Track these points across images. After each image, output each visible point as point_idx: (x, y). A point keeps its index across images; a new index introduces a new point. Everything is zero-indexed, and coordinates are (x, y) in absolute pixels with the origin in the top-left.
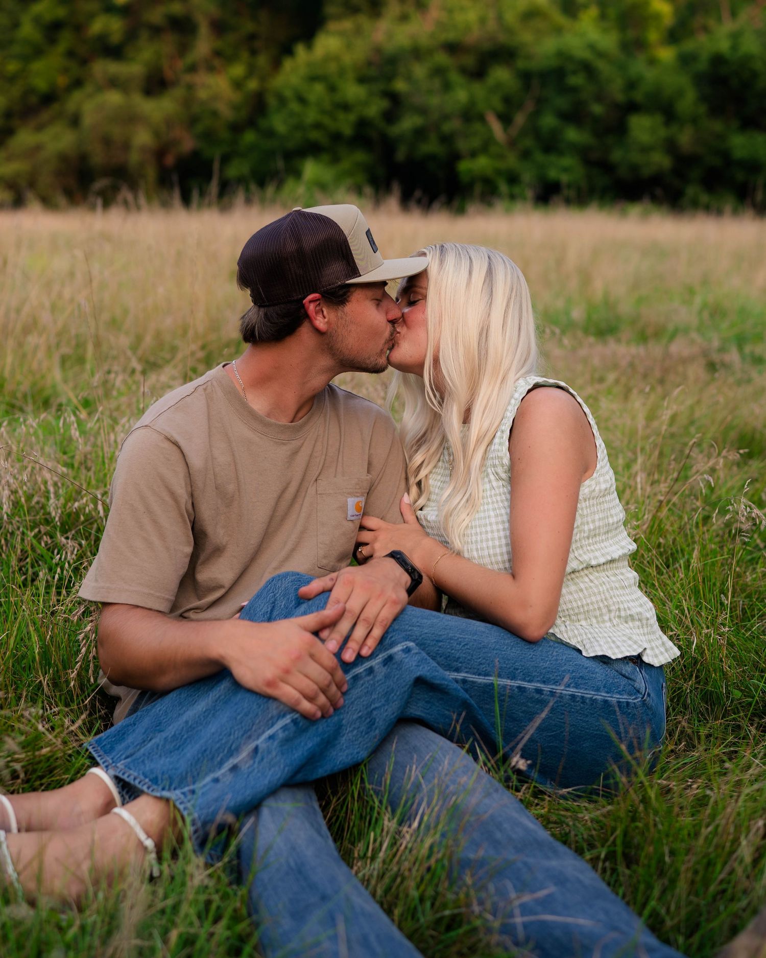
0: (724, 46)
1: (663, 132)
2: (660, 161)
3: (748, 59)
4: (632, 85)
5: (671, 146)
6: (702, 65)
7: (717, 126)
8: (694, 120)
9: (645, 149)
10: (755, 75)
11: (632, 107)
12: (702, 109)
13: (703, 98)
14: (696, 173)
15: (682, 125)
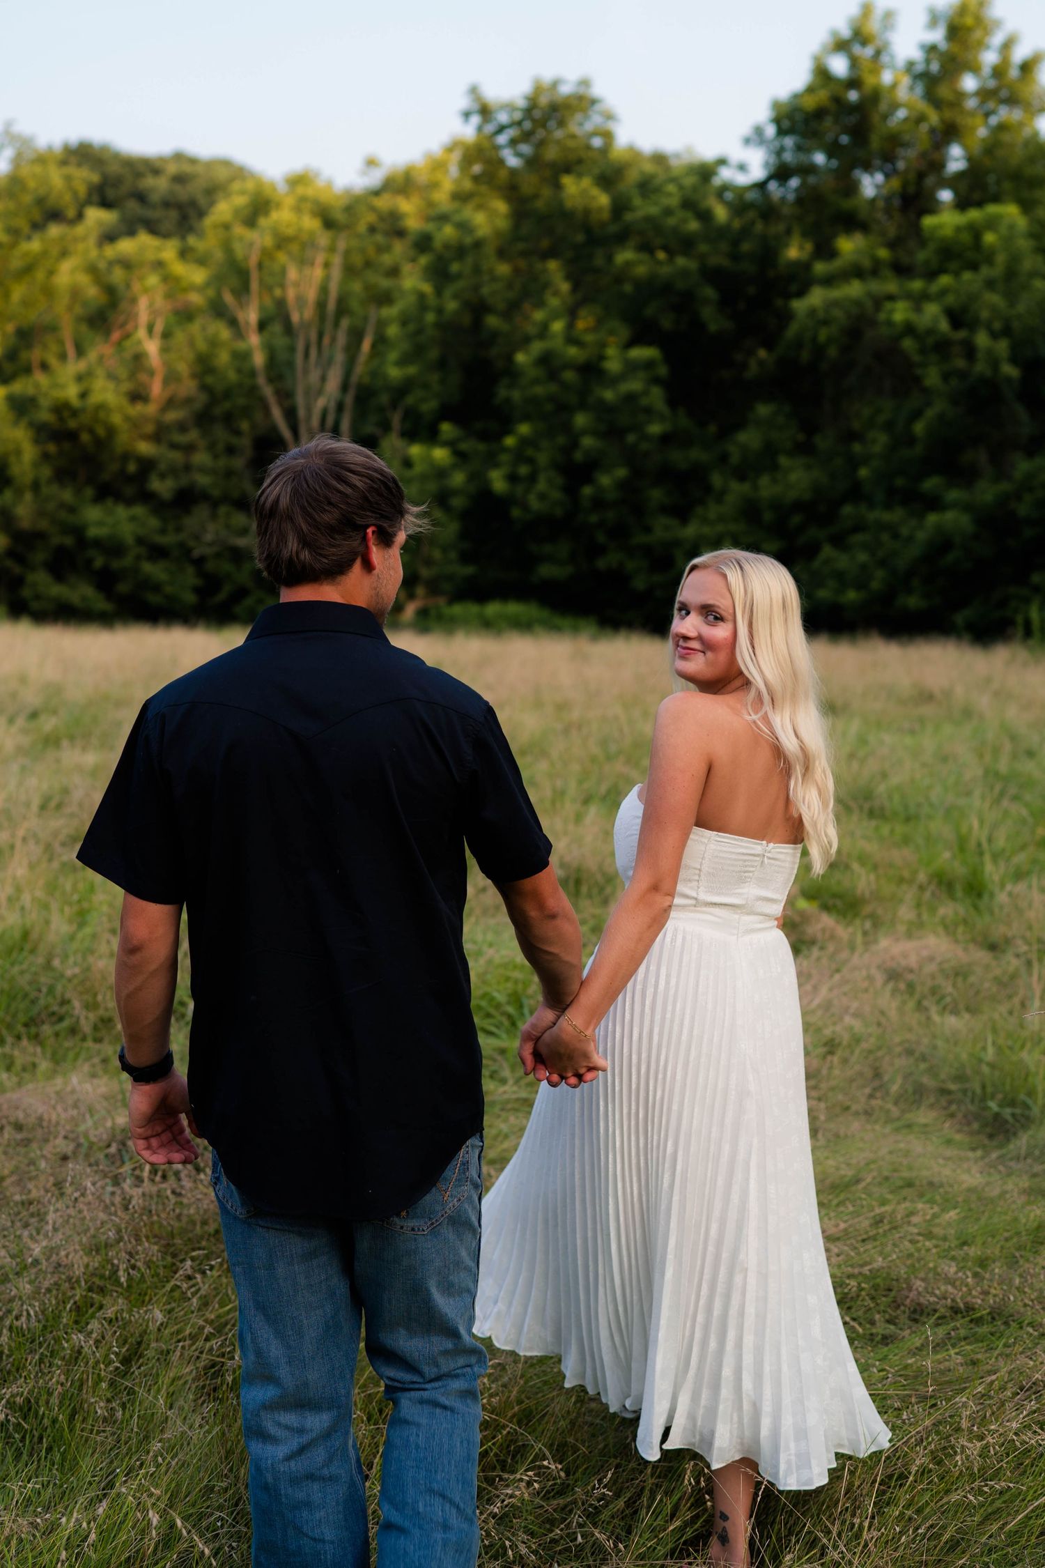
3: (101, 407)
6: (44, 412)
7: (67, 495)
10: (111, 431)
12: (46, 472)
14: (40, 556)
15: (19, 493)
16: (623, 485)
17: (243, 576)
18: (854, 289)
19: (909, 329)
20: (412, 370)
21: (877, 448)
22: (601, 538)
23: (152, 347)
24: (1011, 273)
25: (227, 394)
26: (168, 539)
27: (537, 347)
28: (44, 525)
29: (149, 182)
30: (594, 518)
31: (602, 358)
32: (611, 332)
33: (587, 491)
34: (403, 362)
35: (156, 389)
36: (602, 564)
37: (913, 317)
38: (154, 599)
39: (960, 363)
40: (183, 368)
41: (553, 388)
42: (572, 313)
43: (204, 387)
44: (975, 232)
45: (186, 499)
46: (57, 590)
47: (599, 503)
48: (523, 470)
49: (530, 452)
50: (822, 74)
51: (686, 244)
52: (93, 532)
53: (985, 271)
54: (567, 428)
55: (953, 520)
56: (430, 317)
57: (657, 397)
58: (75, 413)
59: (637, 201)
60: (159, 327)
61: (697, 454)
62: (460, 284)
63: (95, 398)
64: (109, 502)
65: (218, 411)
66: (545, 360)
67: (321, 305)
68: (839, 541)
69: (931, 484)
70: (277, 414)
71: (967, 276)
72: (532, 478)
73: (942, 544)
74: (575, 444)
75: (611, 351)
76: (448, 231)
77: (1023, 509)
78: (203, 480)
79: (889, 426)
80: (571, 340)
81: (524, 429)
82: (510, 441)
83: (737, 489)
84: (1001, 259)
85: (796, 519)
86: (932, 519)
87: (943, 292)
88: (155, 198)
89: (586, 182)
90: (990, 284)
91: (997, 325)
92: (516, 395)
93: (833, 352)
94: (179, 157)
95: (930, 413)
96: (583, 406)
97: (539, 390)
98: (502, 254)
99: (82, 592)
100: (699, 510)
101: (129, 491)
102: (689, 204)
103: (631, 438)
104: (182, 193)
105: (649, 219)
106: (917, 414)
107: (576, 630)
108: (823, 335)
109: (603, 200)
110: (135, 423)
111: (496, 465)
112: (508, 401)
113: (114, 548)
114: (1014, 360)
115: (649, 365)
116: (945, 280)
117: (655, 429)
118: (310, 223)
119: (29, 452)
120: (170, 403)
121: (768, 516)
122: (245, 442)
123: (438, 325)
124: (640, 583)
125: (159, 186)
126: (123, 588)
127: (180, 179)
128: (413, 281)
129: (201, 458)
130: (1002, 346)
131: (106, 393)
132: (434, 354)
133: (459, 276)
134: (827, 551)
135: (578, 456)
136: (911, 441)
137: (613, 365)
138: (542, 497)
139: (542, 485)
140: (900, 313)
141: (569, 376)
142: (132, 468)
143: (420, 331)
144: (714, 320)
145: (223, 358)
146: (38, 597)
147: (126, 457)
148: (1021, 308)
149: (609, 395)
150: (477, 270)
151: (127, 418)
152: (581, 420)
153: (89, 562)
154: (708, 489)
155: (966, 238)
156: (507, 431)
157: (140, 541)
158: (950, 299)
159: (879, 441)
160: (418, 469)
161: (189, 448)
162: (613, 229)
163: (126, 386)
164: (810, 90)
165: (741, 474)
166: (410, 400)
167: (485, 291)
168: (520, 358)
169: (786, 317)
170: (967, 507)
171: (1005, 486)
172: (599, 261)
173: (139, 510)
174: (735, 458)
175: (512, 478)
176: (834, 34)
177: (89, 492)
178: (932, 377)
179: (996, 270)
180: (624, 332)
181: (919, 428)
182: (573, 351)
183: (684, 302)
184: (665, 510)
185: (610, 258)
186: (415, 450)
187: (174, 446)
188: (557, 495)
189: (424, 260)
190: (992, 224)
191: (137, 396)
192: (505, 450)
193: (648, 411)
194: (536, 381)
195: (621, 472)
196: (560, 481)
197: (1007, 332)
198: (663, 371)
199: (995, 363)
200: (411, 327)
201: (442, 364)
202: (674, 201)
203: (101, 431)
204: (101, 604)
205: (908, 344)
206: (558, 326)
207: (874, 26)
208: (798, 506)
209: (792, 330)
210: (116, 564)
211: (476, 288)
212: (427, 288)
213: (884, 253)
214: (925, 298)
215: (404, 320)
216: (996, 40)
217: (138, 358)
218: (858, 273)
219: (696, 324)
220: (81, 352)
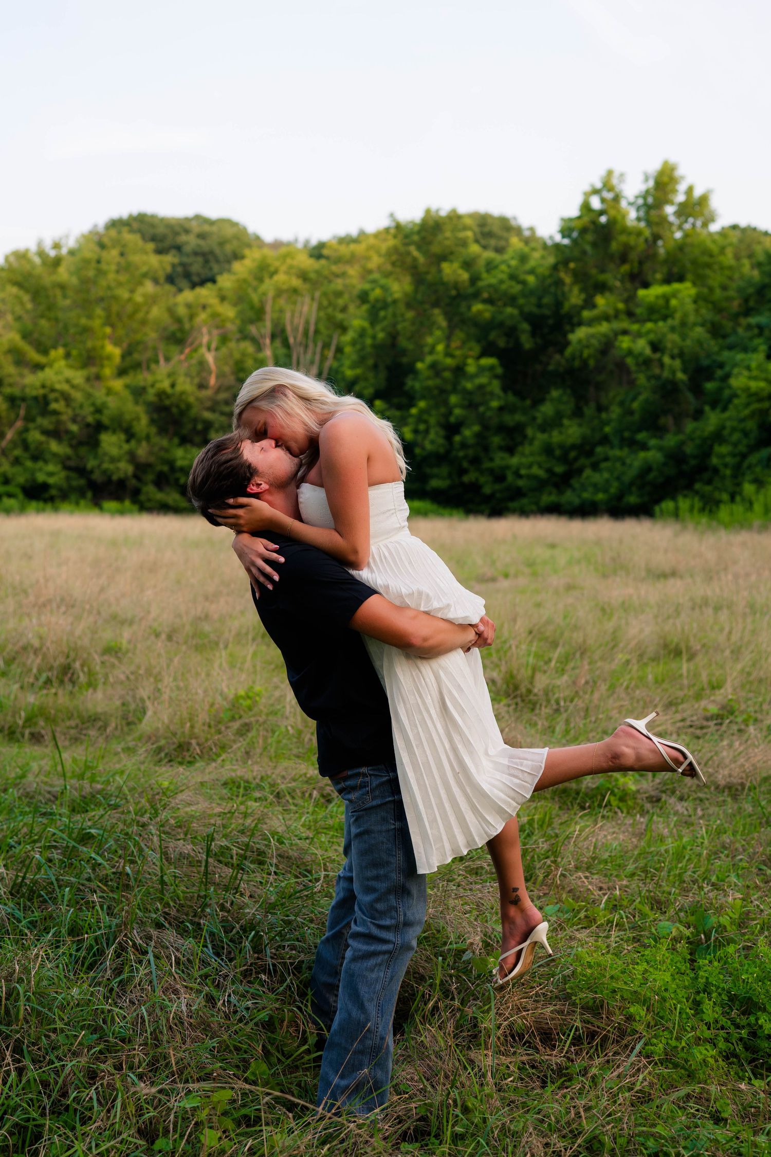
0: (165, 385)
1: (126, 447)
2: (125, 468)
3: (183, 393)
4: (98, 411)
5: (132, 457)
6: (151, 396)
7: (165, 442)
8: (148, 438)
9: (113, 460)
10: (189, 406)
11: (99, 427)
12: (153, 430)
13: (152, 421)
14: (150, 477)
15: (139, 441)
16: (478, 435)
18: (604, 328)
19: (630, 352)
20: (358, 371)
21: (614, 416)
22: (465, 464)
23: (210, 358)
24: (683, 324)
27: (429, 359)
28: (152, 459)
29: (183, 238)
30: (461, 454)
31: (465, 364)
32: (471, 349)
33: (457, 438)
34: (353, 366)
35: (213, 381)
36: (466, 479)
37: (632, 345)
39: (657, 371)
40: (227, 369)
41: (438, 381)
42: (448, 338)
44: (666, 298)
46: (160, 496)
47: (464, 445)
48: (422, 427)
49: (425, 417)
50: (586, 207)
51: (512, 300)
52: (179, 463)
53: (670, 322)
54: (446, 403)
55: (653, 456)
56: (369, 341)
57: (496, 386)
58: (168, 396)
59: (484, 275)
60: (213, 345)
61: (519, 417)
62: (385, 323)
63: (179, 388)
64: (188, 446)
66: (434, 366)
67: (306, 333)
68: (595, 467)
69: (641, 436)
71: (661, 324)
72: (427, 431)
73: (647, 469)
74: (450, 413)
75: (470, 361)
76: (377, 292)
77: (689, 449)
79: (622, 404)
80: (448, 354)
81: (422, 404)
82: (414, 411)
83: (541, 437)
84: (678, 316)
85: (573, 454)
86: (642, 455)
87: (649, 332)
88: (187, 249)
89: (456, 265)
90: (673, 329)
91: (676, 351)
92: (417, 385)
93: (592, 363)
94: (198, 217)
95: (642, 398)
96: (454, 390)
97: (430, 383)
98: (409, 306)
99: (173, 497)
100: (520, 449)
101: (197, 439)
102: (513, 277)
103: (482, 409)
104: (204, 245)
105: (490, 286)
106: (634, 399)
107: (451, 515)
108: (586, 353)
109: (465, 276)
110: (200, 401)
111: (406, 424)
112: (412, 387)
114: (684, 371)
115: (491, 368)
116: (649, 325)
117: (495, 404)
118: (296, 282)
119: (144, 420)
120: (220, 389)
121: (558, 452)
123: (374, 346)
124: (487, 490)
125: (190, 241)
127: (202, 236)
128: (357, 320)
130: (677, 363)
131: (185, 385)
132: (370, 362)
133: (385, 318)
134: (588, 472)
135: (452, 419)
136: (631, 413)
137: (471, 368)
138: (432, 442)
139: (432, 435)
140: (625, 343)
141: (447, 375)
142: (200, 427)
143: (363, 349)
144: (527, 342)
145: (249, 363)
146: (149, 500)
147: (195, 420)
148: (689, 342)
149: (469, 386)
150: (394, 315)
151: (198, 399)
152: (453, 399)
153: (177, 480)
154: (525, 437)
155: (661, 302)
156: (412, 404)
158: (652, 336)
159: (615, 412)
162: (471, 290)
163: (196, 381)
164: (579, 218)
165: (543, 428)
166: (358, 388)
167: (399, 327)
168: (419, 365)
169: (568, 343)
170: (660, 449)
171: (681, 437)
172: (463, 308)
174: (539, 421)
175: (416, 431)
176: (592, 186)
177: (176, 440)
178: (642, 379)
179: (676, 322)
180: (477, 349)
181: (635, 405)
182: (449, 361)
183: (511, 332)
184: (501, 448)
185: (469, 308)
187: (223, 413)
188: (441, 441)
189: (365, 307)
190: (674, 295)
191: (202, 386)
192: (411, 416)
193: (492, 394)
194: (428, 378)
195: (476, 428)
196: (442, 432)
197: (681, 355)
198: (499, 371)
199: (674, 372)
200: (358, 347)
201: (375, 366)
202: (504, 276)
203: (183, 406)
204: (184, 504)
205: (629, 361)
206: (440, 348)
207: (615, 181)
208: (573, 447)
209: (569, 351)
211: (394, 325)
212: (366, 324)
213: (621, 306)
214: (639, 335)
215: (353, 343)
216: (682, 187)
217: (202, 364)
218: (606, 318)
219: (518, 344)
220: (167, 359)
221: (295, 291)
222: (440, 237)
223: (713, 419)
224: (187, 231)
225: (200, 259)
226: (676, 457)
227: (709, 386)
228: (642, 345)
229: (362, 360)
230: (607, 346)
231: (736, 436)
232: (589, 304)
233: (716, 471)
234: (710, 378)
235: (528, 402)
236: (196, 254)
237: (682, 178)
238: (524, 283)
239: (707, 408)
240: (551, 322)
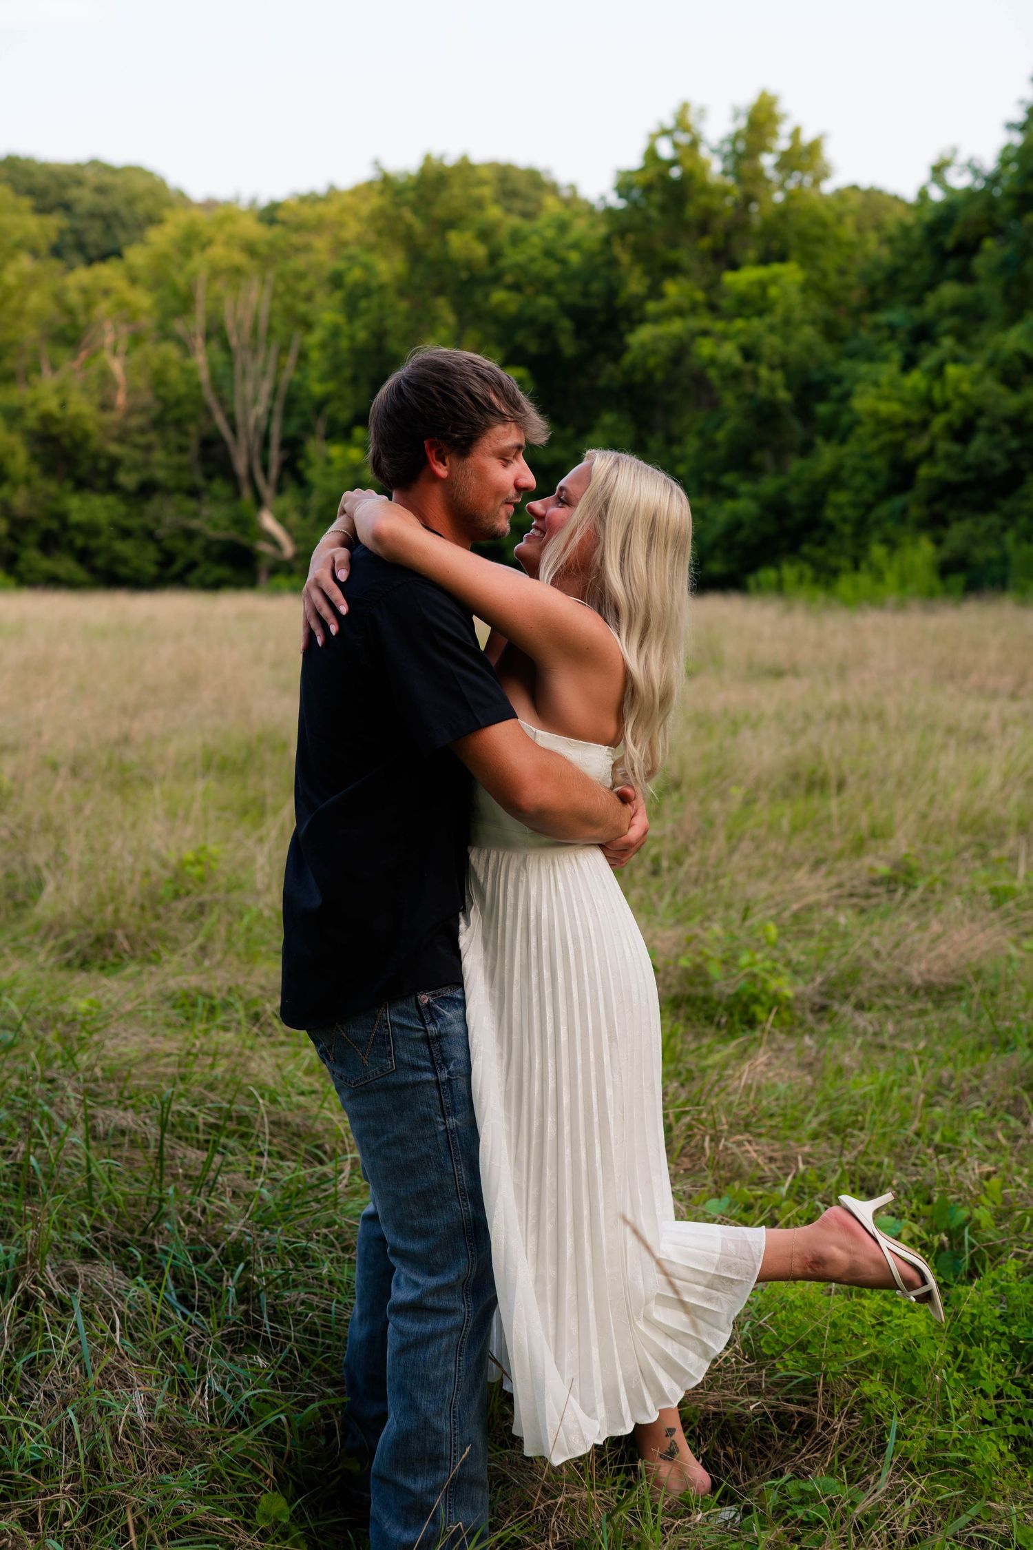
0: (52, 404)
3: (78, 417)
5: (5, 509)
6: (31, 420)
7: (52, 487)
8: (28, 482)
10: (87, 436)
12: (36, 470)
13: (34, 458)
14: (31, 537)
15: (14, 486)
17: (195, 551)
18: (676, 326)
19: (712, 362)
20: (330, 386)
21: (690, 451)
23: (116, 366)
24: (787, 322)
25: (178, 403)
26: (134, 523)
28: (34, 512)
29: (73, 193)
34: (323, 379)
35: (121, 399)
37: (715, 351)
38: (123, 571)
39: (749, 387)
40: (141, 382)
43: (160, 399)
44: (763, 285)
45: (147, 489)
46: (47, 565)
50: (651, 155)
51: (547, 286)
52: (74, 517)
53: (768, 319)
55: (744, 507)
56: (344, 343)
58: (57, 421)
59: (508, 250)
60: (121, 348)
62: (368, 317)
63: (73, 409)
64: (86, 493)
65: (170, 416)
67: (254, 331)
69: (728, 479)
70: (220, 419)
71: (755, 321)
73: (736, 525)
76: (356, 275)
77: (794, 497)
78: (161, 475)
79: (701, 434)
84: (780, 310)
86: (730, 506)
87: (739, 332)
88: (80, 208)
89: (468, 235)
90: (772, 329)
91: (776, 360)
93: (659, 376)
94: (95, 164)
95: (730, 425)
98: (402, 293)
99: (66, 566)
101: (100, 483)
102: (549, 253)
104: (105, 203)
105: (518, 266)
106: (718, 426)
108: (652, 362)
109: (481, 251)
110: (103, 428)
113: (91, 530)
114: (788, 387)
116: (739, 324)
118: (239, 258)
119: (22, 456)
120: (130, 412)
122: (193, 443)
123: (352, 350)
125: (85, 198)
126: (100, 562)
127: (101, 190)
128: (328, 313)
129: (159, 456)
130: (778, 377)
131: (81, 404)
132: (347, 373)
133: (367, 310)
136: (711, 445)
140: (705, 348)
142: (103, 465)
143: (336, 354)
144: (569, 346)
145: (173, 374)
146: (30, 571)
147: (96, 457)
148: (794, 348)
150: (381, 306)
151: (99, 425)
153: (71, 542)
155: (756, 291)
157: (113, 524)
158: (743, 339)
160: (338, 465)
161: (148, 448)
162: (489, 272)
163: (97, 398)
164: (642, 170)
166: (329, 410)
167: (388, 323)
169: (625, 348)
170: (755, 497)
171: (782, 481)
172: (478, 296)
173: (111, 500)
176: (661, 124)
177: (69, 485)
178: (729, 399)
179: (774, 318)
181: (721, 436)
183: (546, 332)
185: (486, 297)
186: (335, 451)
187: (136, 446)
189: (339, 295)
190: (774, 280)
191: (106, 406)
197: (784, 365)
199: (772, 389)
200: (330, 351)
201: (354, 380)
202: (535, 252)
203: (78, 436)
204: (80, 574)
205: (712, 374)
207: (692, 118)
209: (628, 359)
210: (94, 543)
211: (381, 320)
212: (340, 319)
213: (700, 296)
214: (724, 337)
215: (323, 346)
216: (785, 129)
217: (105, 376)
218: (679, 312)
219: (556, 350)
220: (54, 368)
221: (237, 271)
222: (445, 195)
223: (827, 456)
224: (79, 182)
225: (98, 225)
226: (776, 508)
227: (823, 409)
228: (729, 352)
229: (334, 371)
230: (680, 352)
231: (859, 480)
232: (655, 292)
233: (831, 528)
234: (823, 397)
235: (570, 432)
236: (93, 215)
237: (785, 116)
238: (563, 262)
239: (819, 441)
240: (601, 317)
